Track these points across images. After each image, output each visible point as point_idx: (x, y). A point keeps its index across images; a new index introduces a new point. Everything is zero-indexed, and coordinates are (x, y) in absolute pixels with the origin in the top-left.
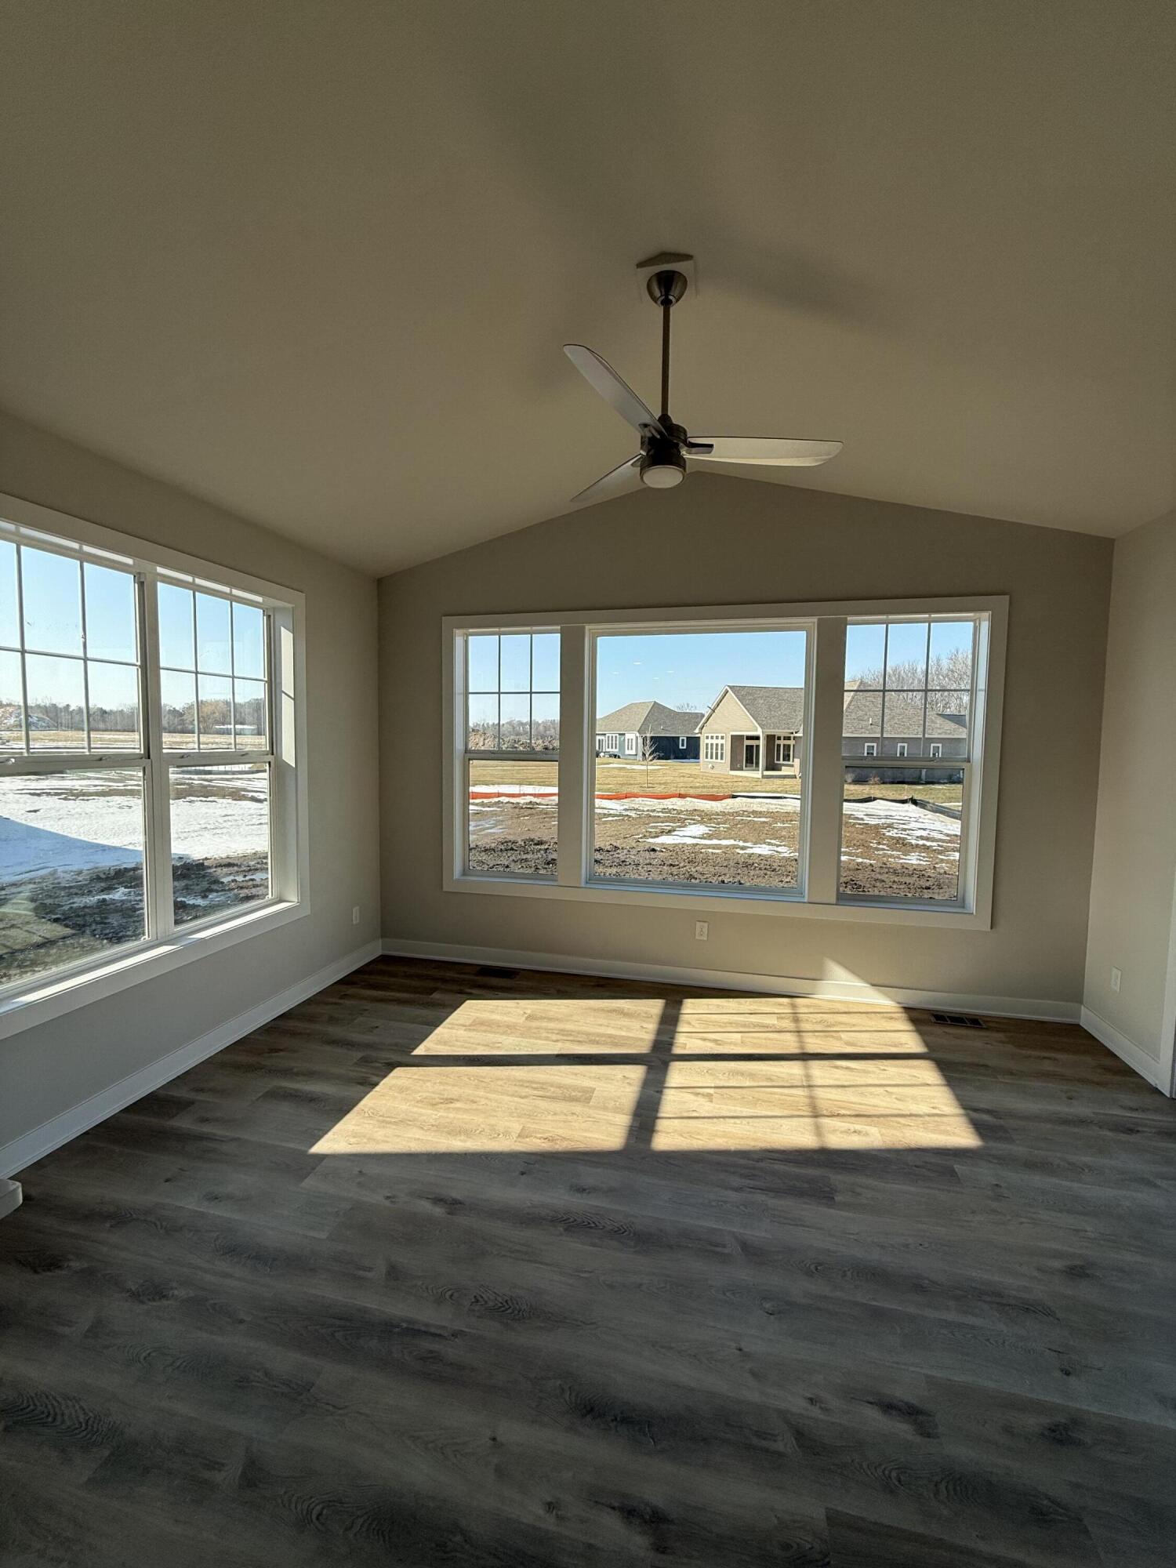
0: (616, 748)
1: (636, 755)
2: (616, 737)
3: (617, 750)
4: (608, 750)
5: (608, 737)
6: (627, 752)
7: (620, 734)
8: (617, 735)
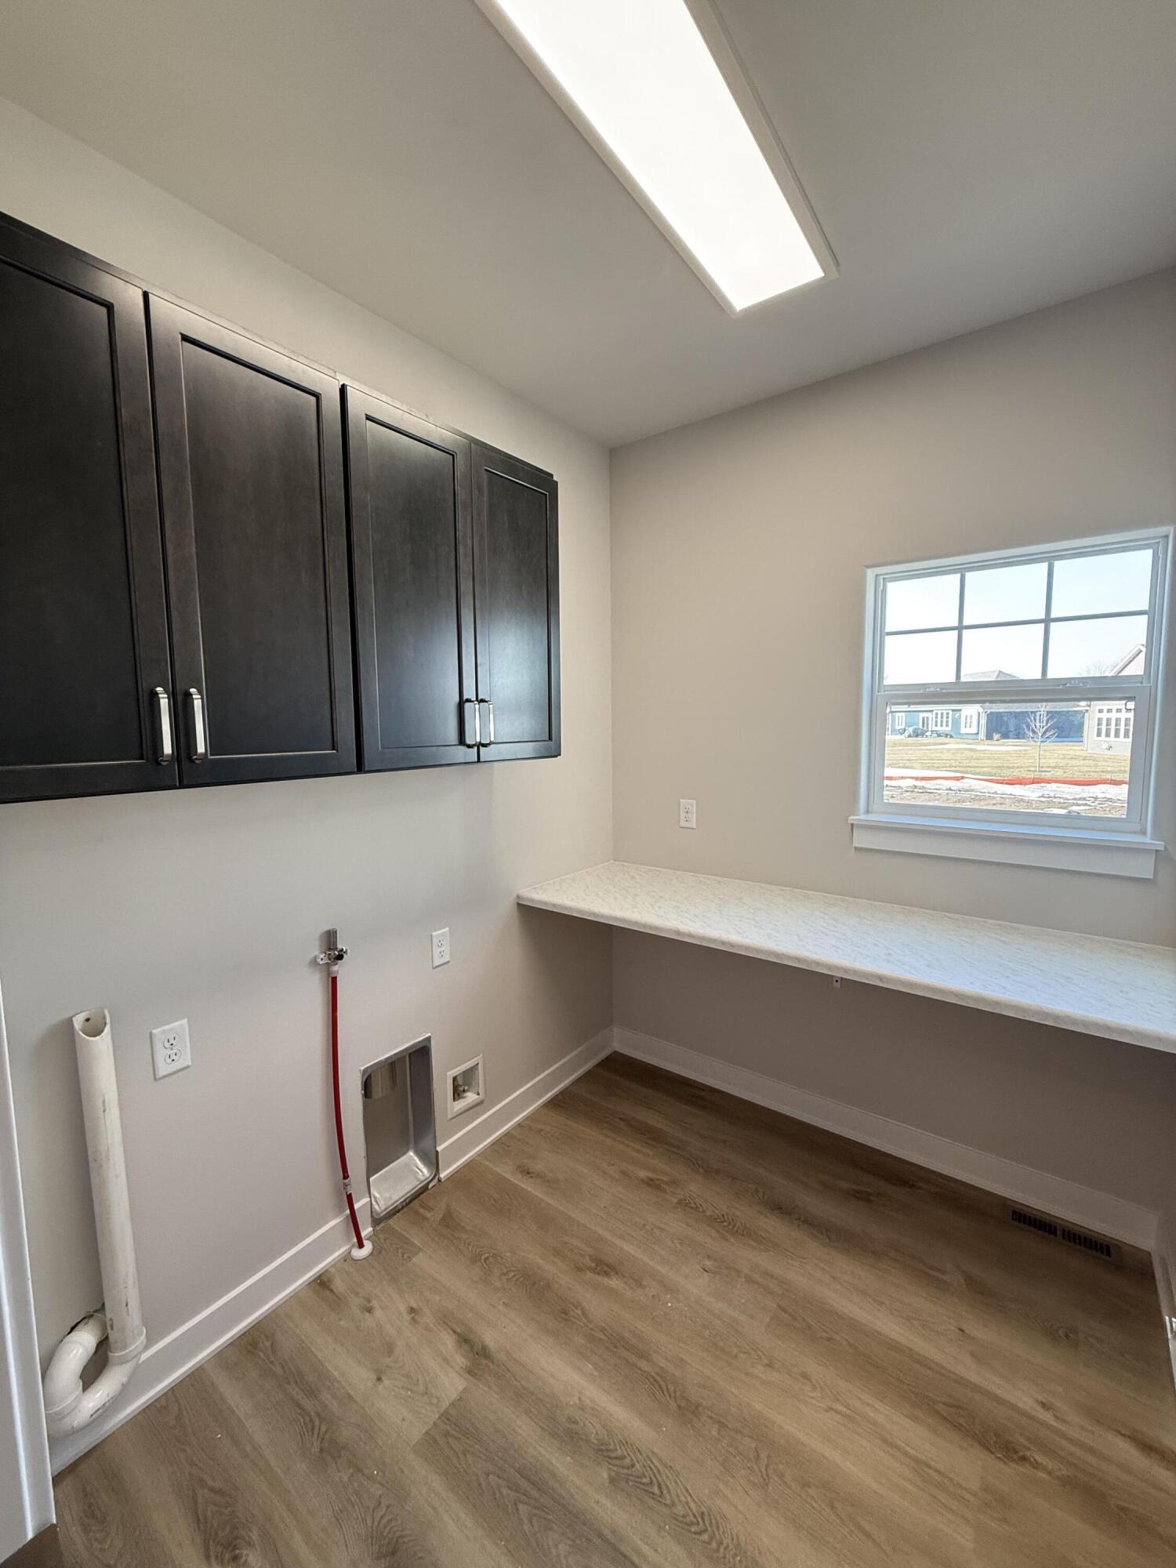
0: (947, 726)
1: (978, 733)
2: (948, 714)
3: (949, 728)
4: (935, 728)
5: (937, 714)
6: (963, 730)
7: (953, 710)
8: (950, 712)
